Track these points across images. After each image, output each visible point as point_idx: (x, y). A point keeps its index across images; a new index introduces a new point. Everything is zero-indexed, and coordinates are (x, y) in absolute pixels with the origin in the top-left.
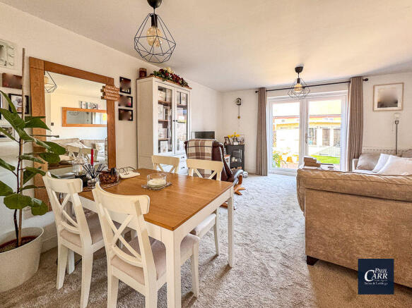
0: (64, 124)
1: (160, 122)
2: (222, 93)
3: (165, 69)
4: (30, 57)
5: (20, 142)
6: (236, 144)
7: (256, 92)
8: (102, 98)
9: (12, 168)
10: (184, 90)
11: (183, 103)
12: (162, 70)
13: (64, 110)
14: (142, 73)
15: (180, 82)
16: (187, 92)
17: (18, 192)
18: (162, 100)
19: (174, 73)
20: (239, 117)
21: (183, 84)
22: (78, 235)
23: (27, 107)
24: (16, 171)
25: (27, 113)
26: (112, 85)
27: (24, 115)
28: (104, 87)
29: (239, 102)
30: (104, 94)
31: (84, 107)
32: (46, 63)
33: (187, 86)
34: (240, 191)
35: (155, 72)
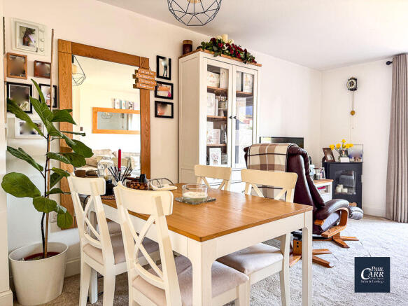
0: (95, 130)
1: (209, 119)
2: (320, 71)
3: (219, 37)
4: (59, 40)
5: (48, 139)
6: (345, 160)
7: (388, 63)
8: (135, 86)
9: (40, 168)
10: (248, 69)
11: (247, 90)
12: (213, 40)
13: (96, 111)
14: (187, 48)
15: (242, 55)
16: (252, 72)
17: (46, 196)
18: (214, 86)
19: (233, 42)
20: (353, 113)
21: (247, 58)
22: (100, 250)
23: (55, 99)
24: (43, 172)
25: (55, 106)
26: (147, 68)
27: (52, 108)
28: (136, 71)
29: (353, 85)
30: (137, 81)
31: (117, 107)
32: (74, 45)
33: (252, 61)
34: (347, 243)
35: (203, 43)
